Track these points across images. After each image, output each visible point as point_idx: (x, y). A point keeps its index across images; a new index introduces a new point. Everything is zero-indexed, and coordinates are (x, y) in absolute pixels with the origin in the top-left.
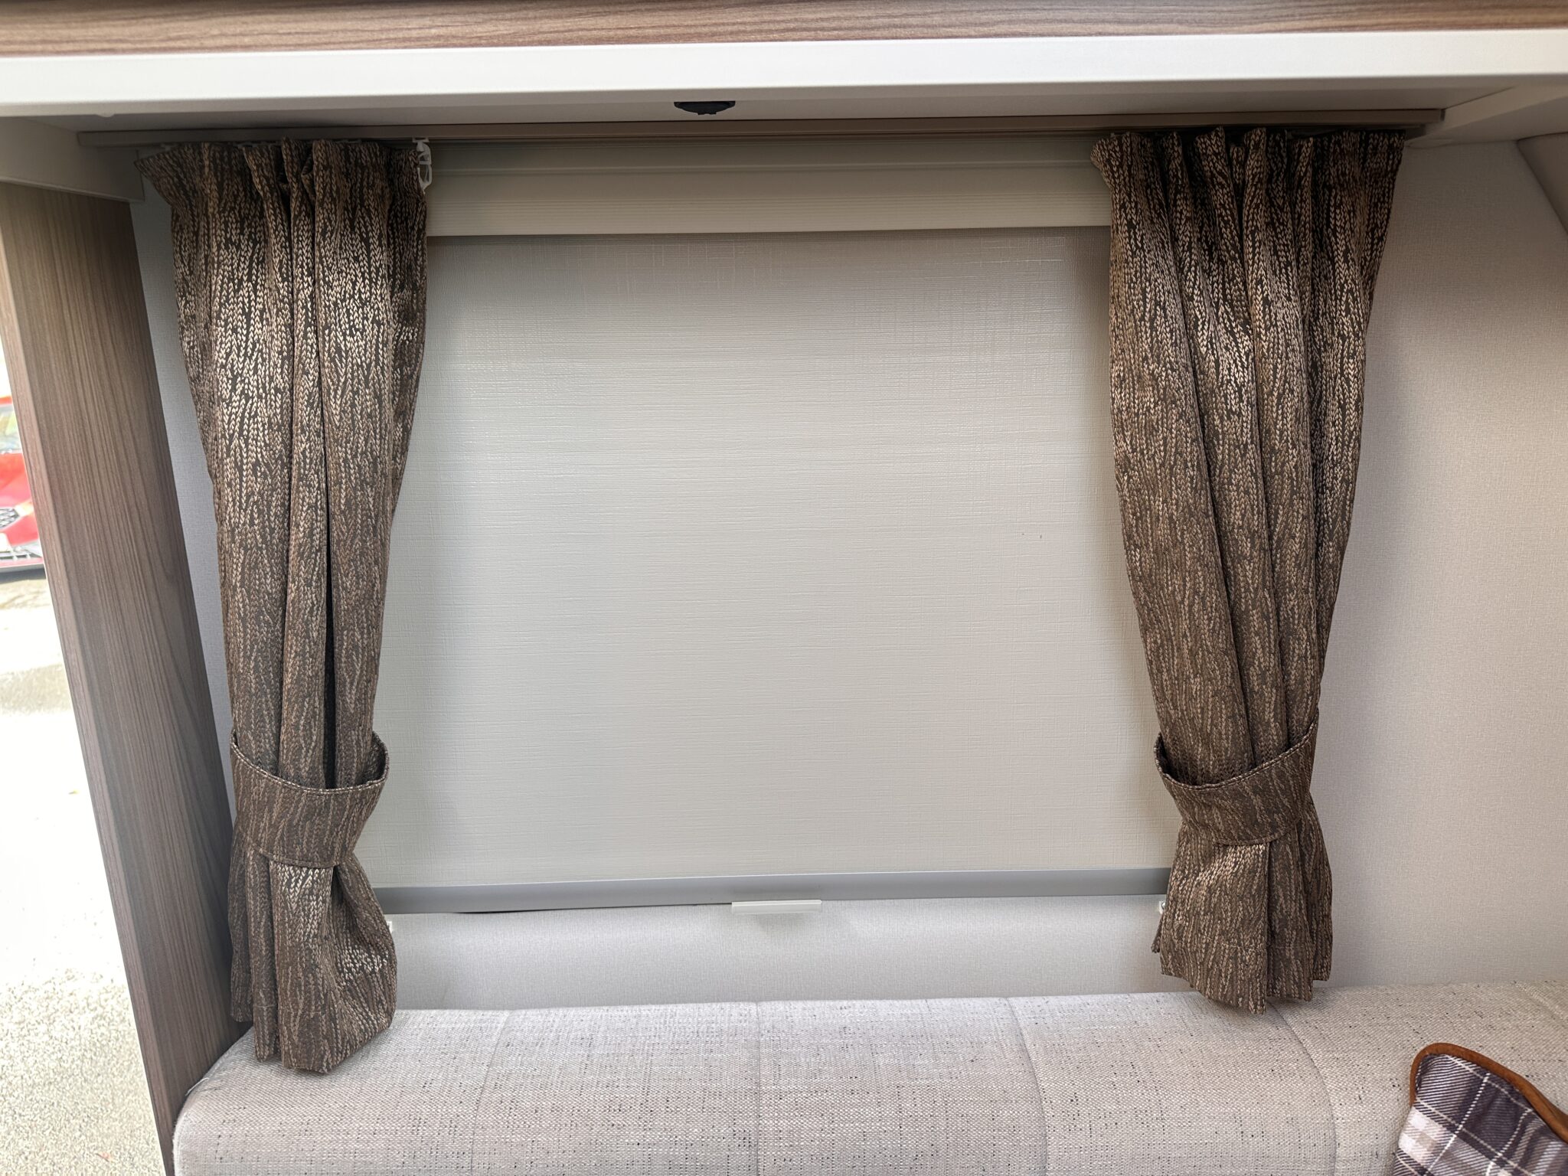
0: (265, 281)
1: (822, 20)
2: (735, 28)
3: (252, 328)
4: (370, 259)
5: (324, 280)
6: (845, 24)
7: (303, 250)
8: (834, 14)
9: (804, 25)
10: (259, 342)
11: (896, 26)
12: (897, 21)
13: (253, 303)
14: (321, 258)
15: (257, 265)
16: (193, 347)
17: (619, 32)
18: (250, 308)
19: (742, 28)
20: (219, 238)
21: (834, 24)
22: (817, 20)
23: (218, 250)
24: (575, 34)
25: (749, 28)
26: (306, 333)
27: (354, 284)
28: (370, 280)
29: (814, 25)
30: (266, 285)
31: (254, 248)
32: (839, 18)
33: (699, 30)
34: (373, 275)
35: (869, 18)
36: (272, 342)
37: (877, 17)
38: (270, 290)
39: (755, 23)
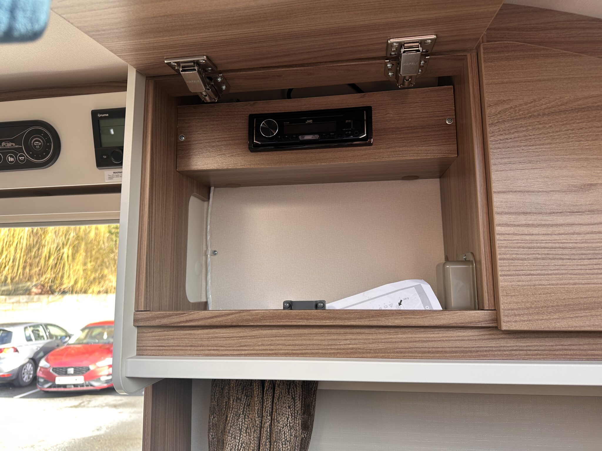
0: (249, 414)
1: (529, 346)
2: (488, 349)
3: (242, 436)
4: (295, 407)
5: (277, 420)
6: (541, 348)
7: (268, 404)
8: (535, 344)
9: (521, 348)
10: (244, 443)
11: (566, 350)
12: (566, 347)
13: (243, 424)
14: (276, 410)
15: (247, 407)
16: (213, 438)
17: (434, 349)
18: (242, 427)
19: (491, 349)
20: (234, 397)
21: (535, 348)
22: (527, 346)
23: (233, 402)
24: (413, 349)
25: (494, 349)
26: (266, 442)
27: (288, 419)
28: (295, 417)
29: (525, 348)
30: (250, 417)
31: (246, 399)
32: (537, 346)
33: (470, 349)
34: (296, 414)
35: (552, 346)
36: (250, 445)
37: (556, 345)
38: (252, 419)
39: (497, 347)
